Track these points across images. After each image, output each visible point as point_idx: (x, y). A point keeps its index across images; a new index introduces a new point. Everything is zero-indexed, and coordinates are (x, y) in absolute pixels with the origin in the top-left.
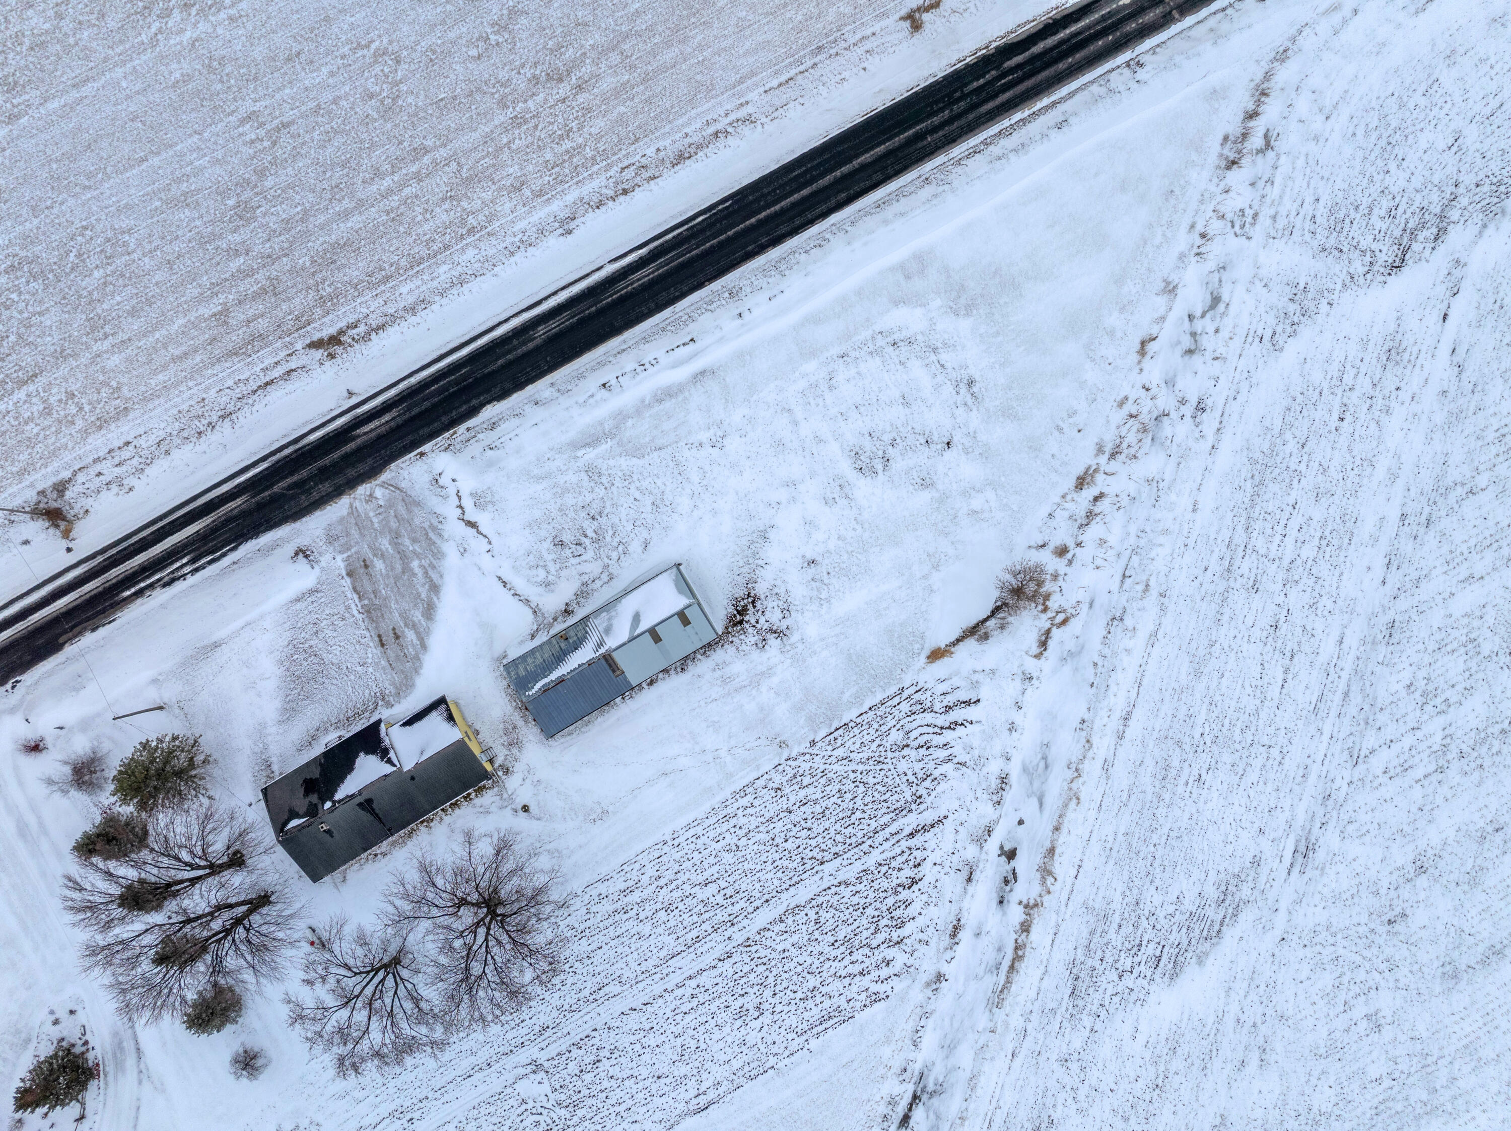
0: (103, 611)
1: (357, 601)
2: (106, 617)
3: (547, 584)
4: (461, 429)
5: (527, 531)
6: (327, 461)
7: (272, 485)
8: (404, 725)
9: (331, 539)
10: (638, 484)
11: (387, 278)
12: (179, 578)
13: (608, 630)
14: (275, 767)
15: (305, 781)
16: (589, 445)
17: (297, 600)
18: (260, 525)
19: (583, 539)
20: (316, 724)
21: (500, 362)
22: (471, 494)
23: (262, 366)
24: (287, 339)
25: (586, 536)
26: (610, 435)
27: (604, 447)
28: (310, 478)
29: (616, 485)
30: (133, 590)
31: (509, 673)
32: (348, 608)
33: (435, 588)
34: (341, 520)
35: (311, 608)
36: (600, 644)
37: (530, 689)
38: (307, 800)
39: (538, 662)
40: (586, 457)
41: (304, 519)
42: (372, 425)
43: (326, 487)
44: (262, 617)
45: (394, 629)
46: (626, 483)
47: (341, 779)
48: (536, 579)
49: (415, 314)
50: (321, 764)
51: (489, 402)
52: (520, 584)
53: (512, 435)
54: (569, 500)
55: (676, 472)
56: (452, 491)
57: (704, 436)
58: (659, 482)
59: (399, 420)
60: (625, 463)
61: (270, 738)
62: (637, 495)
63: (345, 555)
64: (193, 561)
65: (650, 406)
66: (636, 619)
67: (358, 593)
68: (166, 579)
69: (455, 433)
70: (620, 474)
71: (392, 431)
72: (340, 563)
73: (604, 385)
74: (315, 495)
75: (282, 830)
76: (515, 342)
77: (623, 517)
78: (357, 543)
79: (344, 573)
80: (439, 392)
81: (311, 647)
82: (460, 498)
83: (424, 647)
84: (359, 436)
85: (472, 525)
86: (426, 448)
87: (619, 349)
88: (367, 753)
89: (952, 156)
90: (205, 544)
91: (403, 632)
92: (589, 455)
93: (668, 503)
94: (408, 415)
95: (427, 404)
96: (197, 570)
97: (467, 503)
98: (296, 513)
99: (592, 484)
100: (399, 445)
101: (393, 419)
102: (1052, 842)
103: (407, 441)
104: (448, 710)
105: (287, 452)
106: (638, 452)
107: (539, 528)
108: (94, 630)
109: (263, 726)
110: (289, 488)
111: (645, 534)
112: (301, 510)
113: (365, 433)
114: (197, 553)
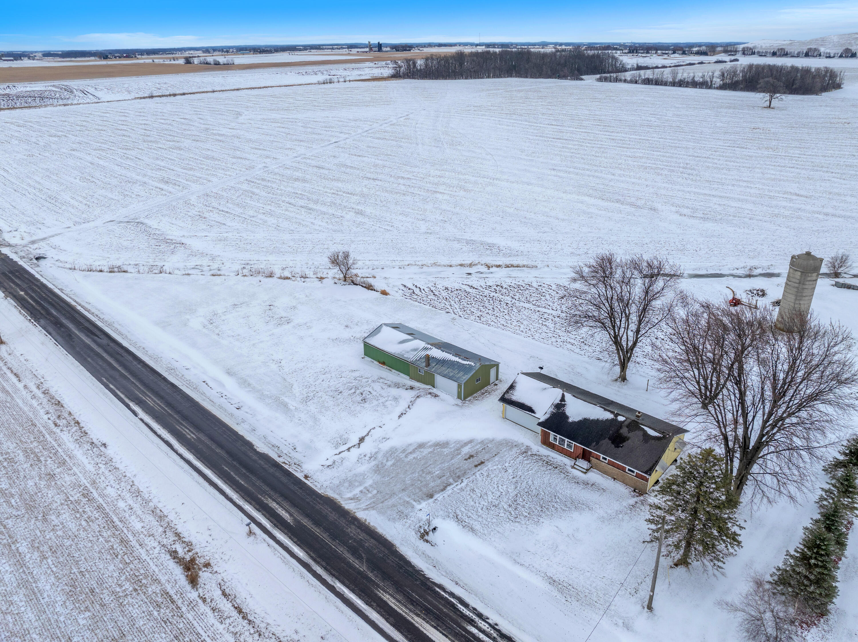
1: (452, 486)
3: (395, 399)
4: (280, 460)
5: (358, 415)
6: (325, 537)
7: (360, 573)
8: (532, 411)
9: (402, 515)
10: (311, 383)
11: (124, 542)
12: (499, 631)
13: (415, 350)
15: (617, 446)
16: (286, 405)
17: (472, 530)
19: (357, 393)
20: (575, 486)
22: (337, 449)
23: (217, 625)
26: (277, 400)
27: (287, 400)
28: (344, 543)
29: (313, 389)
32: (462, 490)
33: (421, 446)
34: (381, 512)
35: (475, 517)
36: (426, 349)
37: (470, 365)
38: (630, 435)
39: (451, 370)
40: (296, 405)
41: (389, 539)
42: (283, 513)
43: (352, 531)
44: (502, 552)
45: (466, 460)
46: (312, 386)
47: (597, 422)
48: (394, 404)
49: (166, 515)
50: (597, 443)
51: (255, 450)
52: (400, 409)
55: (300, 372)
56: (337, 457)
57: (274, 367)
58: (308, 376)
59: (276, 496)
60: (297, 390)
61: (609, 512)
63: (414, 503)
64: (471, 622)
66: (402, 342)
67: (446, 487)
69: (284, 463)
70: (306, 390)
71: (286, 498)
72: (424, 505)
73: (238, 408)
74: (362, 536)
75: (664, 437)
78: (401, 499)
79: (431, 500)
80: (246, 478)
81: (510, 506)
82: (341, 453)
83: (471, 441)
84: (295, 519)
85: (362, 439)
86: (301, 476)
90: (447, 615)
92: (293, 404)
94: (270, 492)
95: (258, 483)
96: (480, 616)
97: (345, 448)
98: (385, 546)
99: (316, 398)
101: (274, 500)
103: (296, 488)
104: (507, 392)
105: (319, 570)
107: (355, 411)
109: (602, 519)
110: (359, 558)
112: (381, 543)
113: (291, 515)
114: (460, 620)
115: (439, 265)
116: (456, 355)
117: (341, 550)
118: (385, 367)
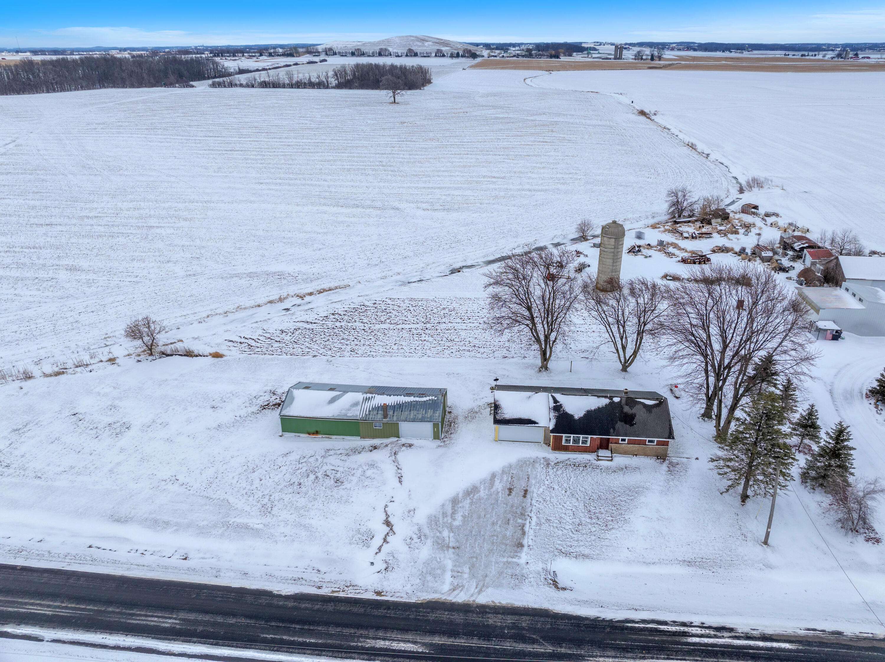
0: (822, 644)
1: (527, 526)
2: (818, 637)
3: (372, 465)
4: (325, 591)
6: (476, 643)
7: (551, 655)
8: (535, 423)
9: (520, 578)
12: (710, 628)
13: (356, 404)
15: (631, 425)
16: (247, 527)
17: (585, 556)
18: (587, 626)
20: (616, 475)
21: (232, 621)
22: (368, 547)
26: (227, 525)
27: (240, 520)
28: (503, 637)
29: (260, 494)
30: (775, 645)
32: (539, 524)
33: (455, 501)
34: (499, 586)
35: (575, 543)
36: (367, 399)
37: (432, 400)
38: (634, 411)
39: (415, 412)
40: (259, 521)
41: (536, 606)
42: (402, 646)
43: (492, 620)
44: (629, 562)
45: (509, 495)
47: (599, 410)
48: (376, 472)
50: (614, 429)
51: (280, 596)
52: (390, 474)
56: (382, 556)
59: (371, 633)
61: (661, 484)
63: (514, 560)
64: (685, 634)
66: (332, 401)
67: (522, 529)
68: (726, 634)
69: (333, 592)
70: (251, 499)
72: (524, 557)
73: (185, 559)
74: (510, 620)
75: (661, 402)
76: (200, 629)
78: (497, 563)
79: (525, 549)
80: (311, 633)
81: (591, 518)
82: (380, 549)
83: (493, 476)
84: (424, 644)
85: (387, 523)
86: (370, 596)
88: (572, 416)
90: (664, 642)
91: (503, 490)
92: (255, 522)
95: (332, 630)
96: (684, 624)
97: (378, 541)
98: (541, 616)
99: (276, 503)
100: (391, 613)
102: (266, 304)
103: (381, 612)
104: (495, 413)
107: (341, 497)
108: (840, 633)
110: (534, 641)
112: (534, 615)
113: (415, 643)
114: (677, 639)
115: (245, 308)
116: (408, 395)
117: (509, 645)
118: (320, 436)
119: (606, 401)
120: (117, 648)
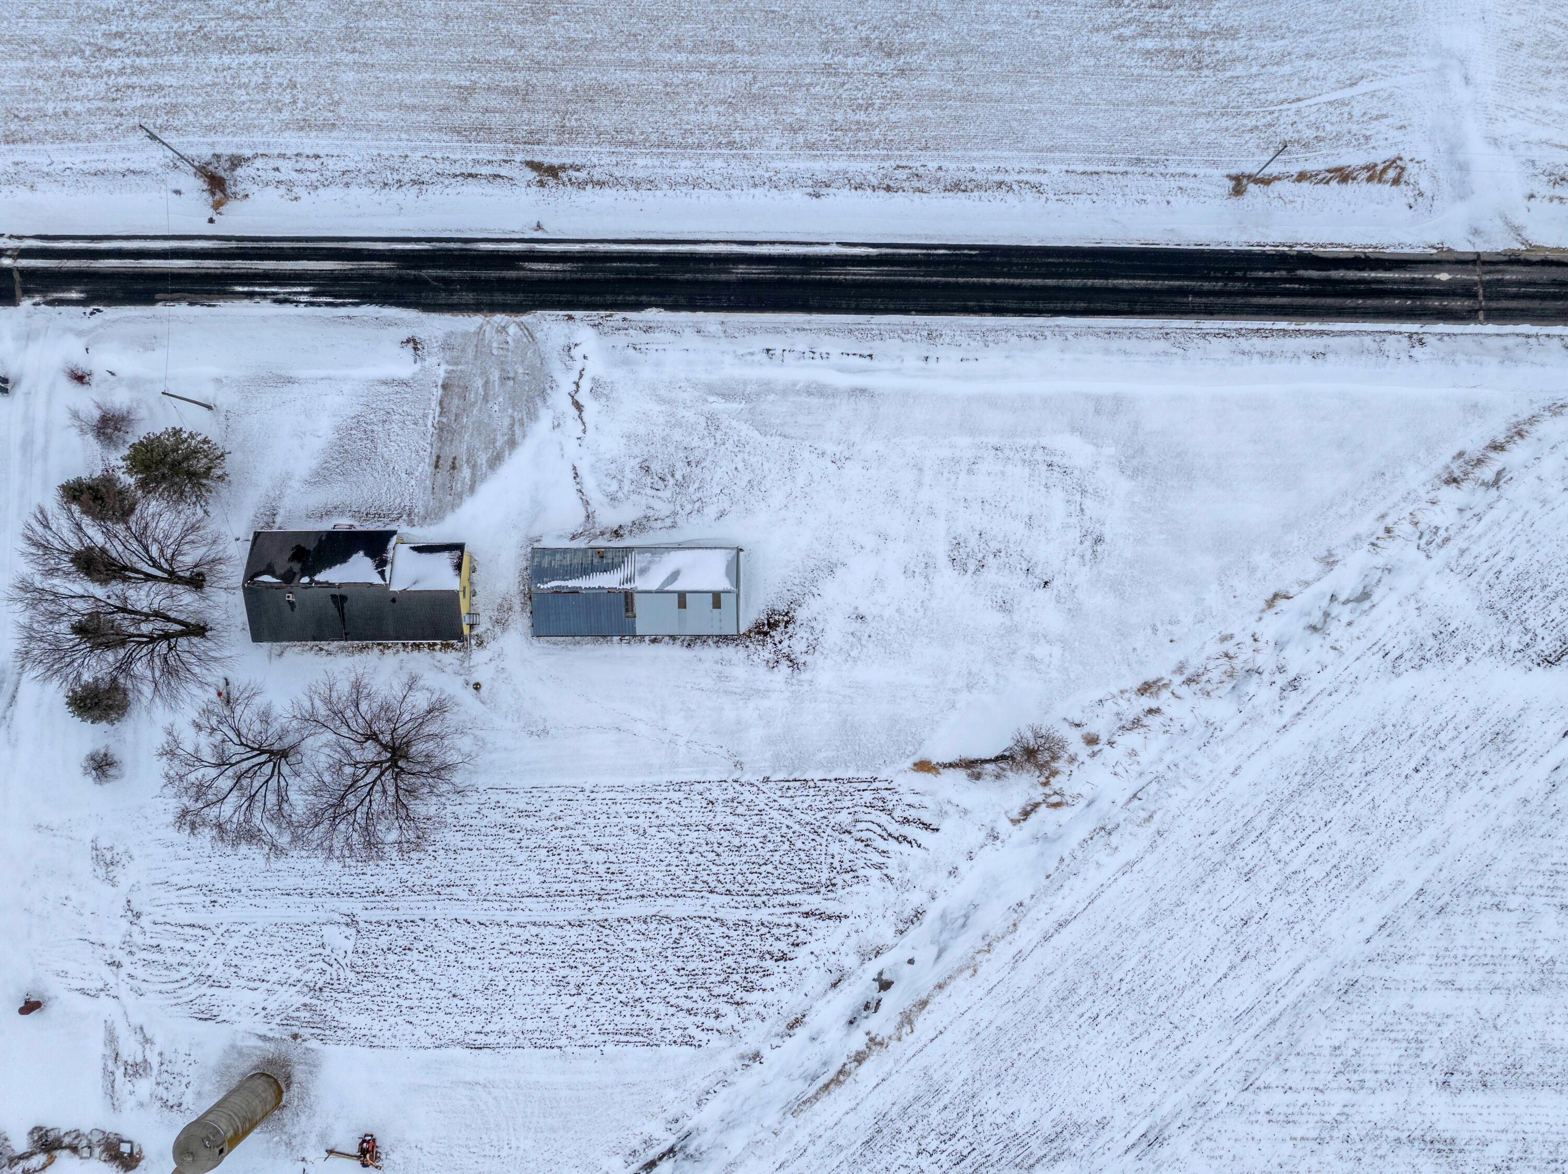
0: (209, 292)
1: (437, 414)
2: (208, 299)
3: (613, 498)
4: (619, 315)
5: (624, 441)
6: (483, 274)
7: (423, 267)
8: (414, 549)
9: (446, 346)
10: (746, 456)
11: (631, 143)
12: (292, 302)
13: (643, 571)
14: (278, 519)
15: (298, 547)
16: (724, 396)
17: (385, 383)
18: (391, 297)
19: (669, 477)
20: (335, 504)
21: (688, 276)
22: (593, 379)
24: (511, 146)
25: (673, 476)
26: (746, 398)
27: (735, 406)
28: (460, 281)
29: (727, 445)
30: (246, 289)
31: (533, 557)
32: (425, 416)
33: (512, 443)
34: (465, 334)
35: (393, 397)
36: (629, 580)
37: (543, 583)
38: (289, 565)
39: (564, 563)
40: (714, 405)
41: (433, 315)
42: (541, 266)
43: (469, 297)
44: (344, 379)
45: (455, 458)
46: (737, 450)
47: (330, 564)
48: (606, 488)
49: (637, 189)
50: (320, 540)
51: (657, 306)
52: (590, 484)
53: (660, 347)
54: (677, 435)
55: (787, 465)
56: (578, 366)
57: (830, 448)
58: (766, 466)
59: (568, 276)
60: (745, 430)
61: (289, 491)
62: (740, 466)
63: (451, 368)
64: (314, 294)
65: (798, 393)
66: (675, 576)
67: (442, 408)
68: (281, 296)
69: (611, 316)
70: (736, 438)
71: (556, 282)
72: (441, 373)
73: (768, 350)
74: (455, 299)
75: (252, 578)
76: (712, 266)
77: (716, 479)
78: (467, 363)
79: (440, 383)
80: (618, 271)
81: (373, 431)
82: (581, 376)
83: (472, 489)
84: (524, 269)
85: (578, 406)
86: (578, 314)
87: (800, 326)
88: (366, 555)
89: (1201, 326)
90: (333, 285)
91: (461, 466)
92: (718, 405)
93: (763, 489)
94: (578, 276)
95: (600, 275)
96: (312, 304)
97: (585, 384)
98: (429, 304)
99: (706, 433)
100: (555, 297)
101: (564, 271)
102: (929, 995)
103: (564, 298)
104: (461, 558)
105: (452, 245)
106: (763, 428)
107: (636, 444)
108: (191, 304)
109: (289, 476)
110: (436, 279)
111: (726, 505)
112: (435, 305)
113: (532, 270)
114: (322, 289)
117: (457, 274)
119: (320, 577)
120: (773, 243)
